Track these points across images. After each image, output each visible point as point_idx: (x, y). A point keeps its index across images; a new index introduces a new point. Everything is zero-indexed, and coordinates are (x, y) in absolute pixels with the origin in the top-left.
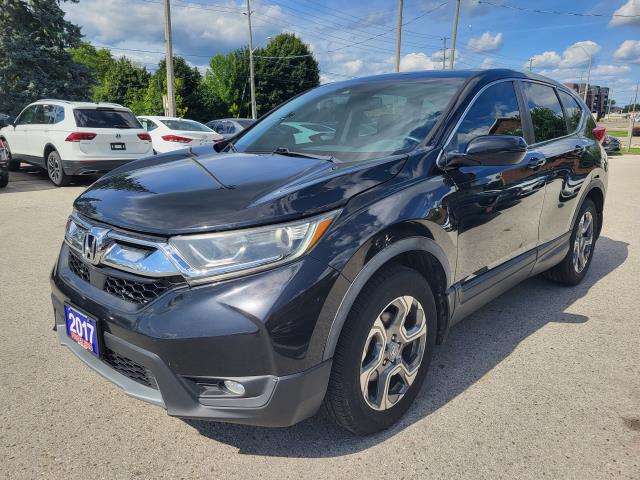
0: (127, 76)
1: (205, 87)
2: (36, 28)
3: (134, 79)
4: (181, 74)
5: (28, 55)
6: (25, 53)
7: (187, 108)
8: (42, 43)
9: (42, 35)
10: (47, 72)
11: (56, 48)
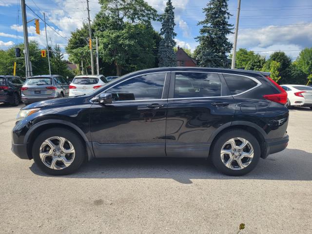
0: (255, 63)
1: (294, 66)
2: (215, 46)
3: (258, 64)
4: (281, 60)
5: (209, 57)
6: (208, 57)
7: (280, 77)
8: (216, 52)
9: (217, 49)
10: (216, 63)
11: (220, 54)
